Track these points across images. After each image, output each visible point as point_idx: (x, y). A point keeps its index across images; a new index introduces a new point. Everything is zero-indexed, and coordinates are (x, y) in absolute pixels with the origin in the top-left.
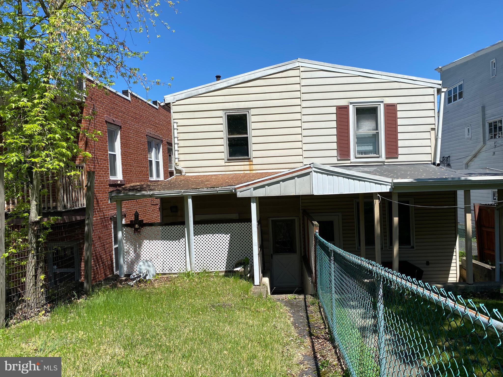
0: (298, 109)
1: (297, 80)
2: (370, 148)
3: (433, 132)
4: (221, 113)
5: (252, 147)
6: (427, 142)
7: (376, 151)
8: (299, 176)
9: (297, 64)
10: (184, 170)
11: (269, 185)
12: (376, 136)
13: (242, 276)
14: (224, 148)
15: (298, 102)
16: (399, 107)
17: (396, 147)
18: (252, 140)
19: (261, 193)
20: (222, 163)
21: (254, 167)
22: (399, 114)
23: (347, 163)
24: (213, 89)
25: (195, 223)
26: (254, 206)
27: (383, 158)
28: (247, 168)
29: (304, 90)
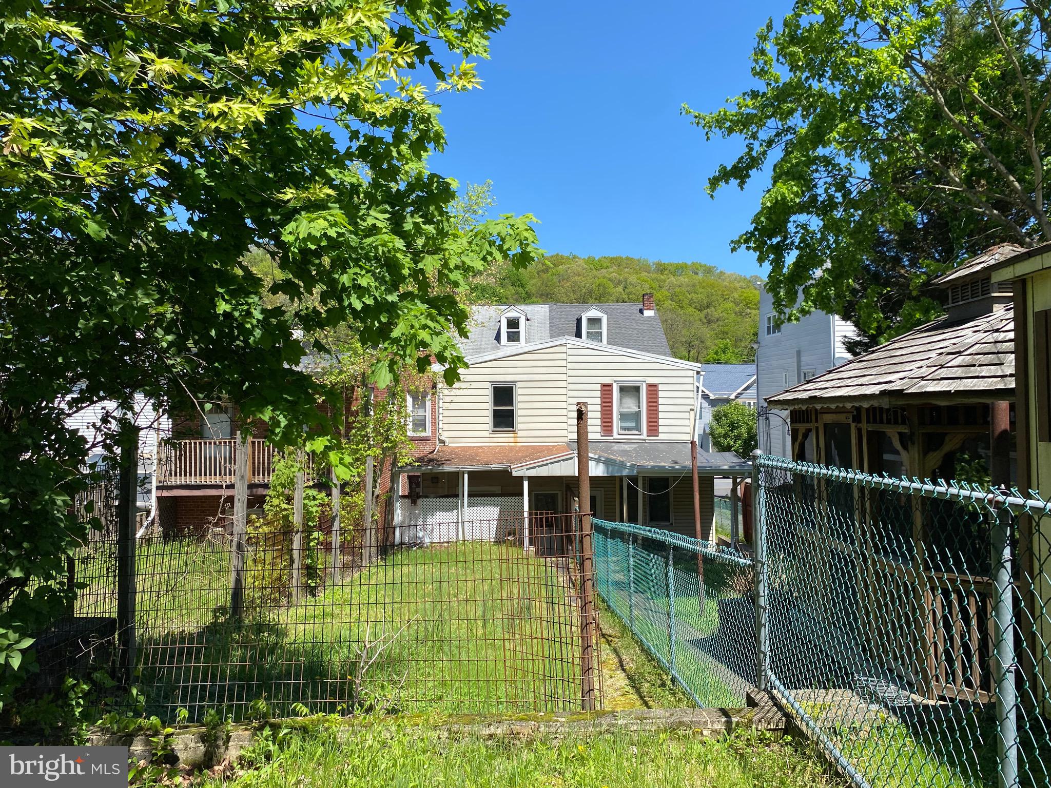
0: (564, 384)
1: (564, 356)
2: (634, 424)
3: (692, 412)
4: (488, 385)
5: (518, 420)
6: (686, 422)
7: (638, 428)
8: (564, 460)
9: (564, 341)
10: (447, 440)
11: (539, 466)
12: (638, 415)
13: (513, 544)
14: (490, 420)
15: (564, 377)
16: (660, 387)
17: (657, 425)
18: (518, 413)
19: (532, 473)
20: (486, 434)
21: (519, 440)
22: (661, 394)
23: (610, 439)
24: (481, 360)
25: (469, 496)
26: (526, 484)
27: (644, 436)
28: (512, 440)
29: (570, 366)
